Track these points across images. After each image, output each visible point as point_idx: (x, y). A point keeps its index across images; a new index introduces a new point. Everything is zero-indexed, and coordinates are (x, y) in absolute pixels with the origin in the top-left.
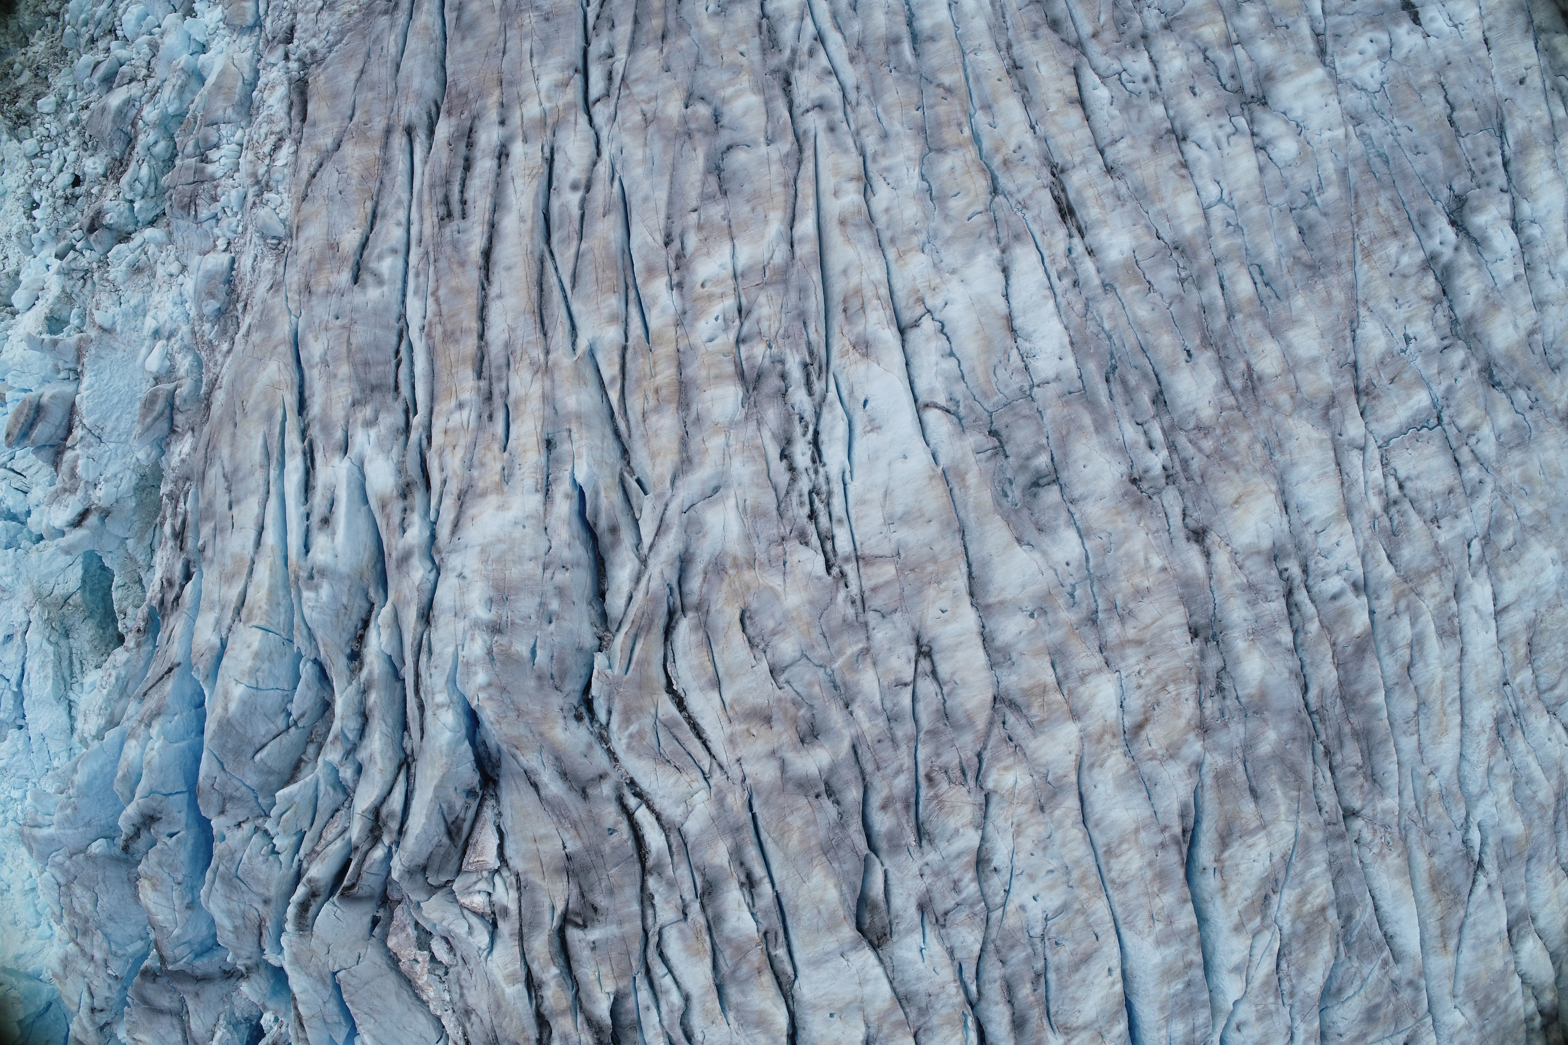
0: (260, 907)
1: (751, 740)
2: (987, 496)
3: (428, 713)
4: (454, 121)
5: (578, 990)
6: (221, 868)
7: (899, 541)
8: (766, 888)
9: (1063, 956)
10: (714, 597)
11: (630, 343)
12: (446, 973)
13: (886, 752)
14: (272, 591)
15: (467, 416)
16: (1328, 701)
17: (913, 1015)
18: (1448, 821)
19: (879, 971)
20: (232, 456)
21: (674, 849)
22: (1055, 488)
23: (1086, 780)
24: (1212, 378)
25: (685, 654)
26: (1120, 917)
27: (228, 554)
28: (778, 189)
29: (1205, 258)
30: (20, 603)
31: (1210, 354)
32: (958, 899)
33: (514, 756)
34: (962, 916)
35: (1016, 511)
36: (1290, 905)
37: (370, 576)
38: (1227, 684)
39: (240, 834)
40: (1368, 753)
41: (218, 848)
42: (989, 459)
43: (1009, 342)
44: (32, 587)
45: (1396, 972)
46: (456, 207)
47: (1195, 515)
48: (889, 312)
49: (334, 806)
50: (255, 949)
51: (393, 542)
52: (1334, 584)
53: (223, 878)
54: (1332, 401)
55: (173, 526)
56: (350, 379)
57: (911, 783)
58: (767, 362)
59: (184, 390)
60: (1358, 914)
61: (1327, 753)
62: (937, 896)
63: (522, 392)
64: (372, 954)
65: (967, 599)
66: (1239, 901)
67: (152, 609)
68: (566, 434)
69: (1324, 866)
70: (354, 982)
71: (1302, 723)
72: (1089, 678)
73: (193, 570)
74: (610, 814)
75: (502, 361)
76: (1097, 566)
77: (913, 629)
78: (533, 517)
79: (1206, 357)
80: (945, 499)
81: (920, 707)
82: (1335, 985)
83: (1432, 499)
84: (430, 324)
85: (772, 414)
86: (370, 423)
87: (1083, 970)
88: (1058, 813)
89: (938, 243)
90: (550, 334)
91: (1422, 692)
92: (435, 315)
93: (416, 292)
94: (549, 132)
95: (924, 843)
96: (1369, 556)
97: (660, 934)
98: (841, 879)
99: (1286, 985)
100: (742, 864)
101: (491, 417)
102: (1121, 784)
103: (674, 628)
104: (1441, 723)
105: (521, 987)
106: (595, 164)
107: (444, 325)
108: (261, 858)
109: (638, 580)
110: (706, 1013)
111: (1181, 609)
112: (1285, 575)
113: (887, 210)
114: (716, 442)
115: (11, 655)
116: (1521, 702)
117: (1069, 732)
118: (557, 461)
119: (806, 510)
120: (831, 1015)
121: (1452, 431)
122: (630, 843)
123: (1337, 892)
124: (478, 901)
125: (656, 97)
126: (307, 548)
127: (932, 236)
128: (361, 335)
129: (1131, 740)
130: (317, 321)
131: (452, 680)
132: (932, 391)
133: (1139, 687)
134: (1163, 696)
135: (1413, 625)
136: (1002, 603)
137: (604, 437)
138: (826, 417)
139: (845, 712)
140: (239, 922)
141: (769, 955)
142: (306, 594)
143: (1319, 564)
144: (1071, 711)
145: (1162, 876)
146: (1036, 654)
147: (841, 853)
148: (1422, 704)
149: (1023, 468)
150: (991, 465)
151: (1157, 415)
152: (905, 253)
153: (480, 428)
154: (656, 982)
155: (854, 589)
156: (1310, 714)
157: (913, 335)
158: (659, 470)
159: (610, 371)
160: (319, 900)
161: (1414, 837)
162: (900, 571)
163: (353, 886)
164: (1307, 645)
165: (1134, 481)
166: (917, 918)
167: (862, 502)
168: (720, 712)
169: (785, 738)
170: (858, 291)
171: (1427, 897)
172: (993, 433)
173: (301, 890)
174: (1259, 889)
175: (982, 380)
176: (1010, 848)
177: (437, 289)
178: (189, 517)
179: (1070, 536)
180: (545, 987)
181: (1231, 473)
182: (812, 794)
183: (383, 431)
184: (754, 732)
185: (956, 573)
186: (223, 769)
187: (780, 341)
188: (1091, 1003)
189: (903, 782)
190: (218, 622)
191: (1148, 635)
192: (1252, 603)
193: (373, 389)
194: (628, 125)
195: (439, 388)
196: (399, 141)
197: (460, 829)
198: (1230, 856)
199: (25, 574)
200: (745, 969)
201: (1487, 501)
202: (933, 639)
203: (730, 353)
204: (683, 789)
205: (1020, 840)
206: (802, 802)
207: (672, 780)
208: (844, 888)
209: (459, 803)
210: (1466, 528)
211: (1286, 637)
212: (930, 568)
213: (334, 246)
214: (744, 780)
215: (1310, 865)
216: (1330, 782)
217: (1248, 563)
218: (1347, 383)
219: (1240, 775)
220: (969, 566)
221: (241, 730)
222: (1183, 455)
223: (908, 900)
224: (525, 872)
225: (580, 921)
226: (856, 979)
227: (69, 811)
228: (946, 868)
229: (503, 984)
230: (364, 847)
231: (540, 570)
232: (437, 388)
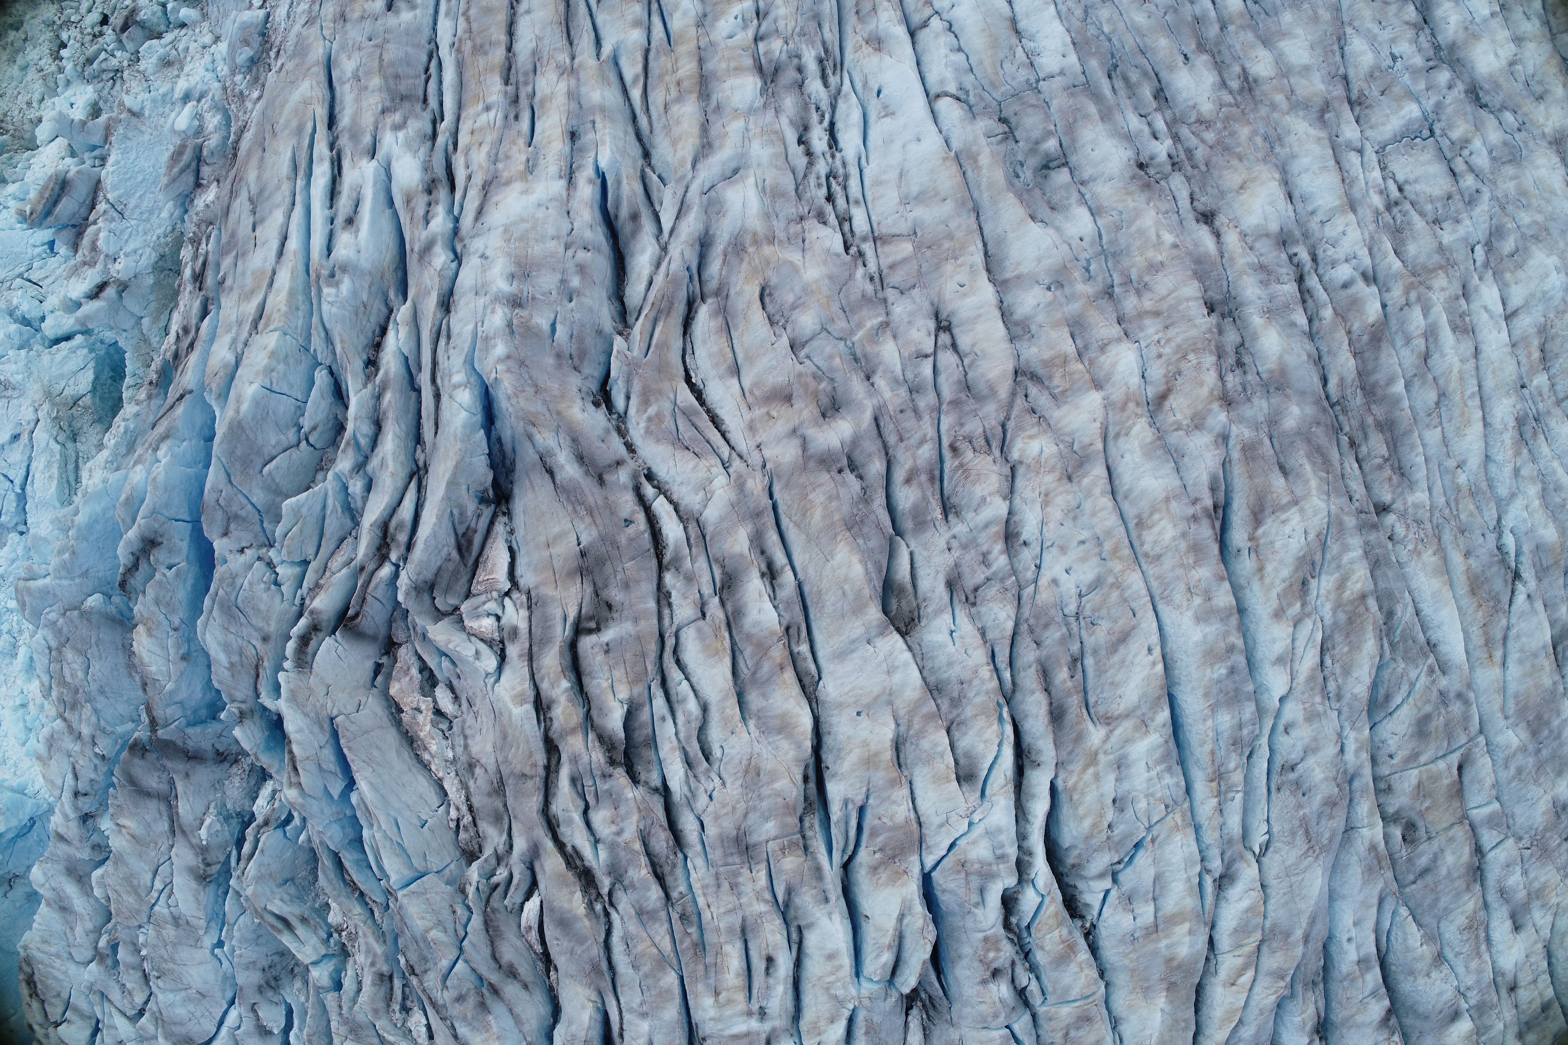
0: (259, 644)
1: (771, 423)
2: (999, 176)
3: (444, 398)
5: (589, 710)
6: (221, 592)
7: (915, 219)
8: (788, 577)
9: (1099, 636)
10: (733, 279)
11: (653, 45)
12: (450, 728)
13: (908, 422)
14: (292, 294)
15: (494, 117)
16: (1349, 391)
17: (945, 706)
18: (1480, 519)
19: (908, 655)
20: (259, 178)
21: (692, 541)
22: (1065, 170)
23: (1112, 450)
24: (1209, 78)
25: (704, 342)
26: (1157, 592)
27: (249, 273)
30: (29, 402)
31: (1205, 57)
32: (988, 573)
33: (530, 437)
34: (992, 591)
35: (1028, 191)
36: (1329, 592)
37: (391, 279)
38: (1246, 359)
39: (241, 559)
40: (1394, 445)
41: (219, 571)
42: (1000, 142)
43: (1014, 40)
44: (43, 386)
45: (1443, 682)
47: (1203, 199)
48: (899, 13)
49: (340, 534)
50: (251, 693)
51: (416, 233)
52: (1344, 272)
53: (222, 606)
54: (1326, 107)
55: (193, 270)
56: (380, 90)
57: (935, 454)
58: (784, 57)
59: (213, 141)
60: (1399, 609)
61: (1352, 444)
62: (965, 570)
63: (548, 91)
64: (373, 706)
65: (984, 275)
66: (1278, 582)
67: (166, 363)
68: (590, 125)
69: (1360, 552)
70: (353, 728)
71: (1324, 410)
72: (1109, 348)
73: (211, 307)
74: (627, 503)
75: (530, 67)
76: (1111, 242)
77: (932, 304)
78: (556, 200)
79: (1202, 61)
80: (959, 179)
81: (942, 379)
82: (1382, 692)
83: (1431, 202)
84: (460, 40)
85: (789, 103)
86: (398, 127)
87: (1122, 650)
88: (1086, 481)
90: (575, 42)
91: (1441, 382)
92: (465, 32)
93: (447, 14)
95: (951, 517)
96: (1375, 249)
97: (677, 636)
98: (866, 556)
99: (1332, 686)
100: (763, 552)
101: (516, 118)
102: (1148, 453)
103: (693, 319)
104: (1463, 414)
105: (529, 707)
107: (473, 40)
108: (262, 586)
109: (658, 265)
110: (725, 720)
111: (1196, 284)
112: (1295, 260)
114: (736, 126)
115: (16, 455)
116: (1541, 405)
117: (1093, 400)
118: (581, 150)
119: (824, 191)
120: (859, 714)
121: (1445, 143)
122: (647, 536)
123: (1375, 584)
124: (487, 624)
126: (329, 250)
128: (392, 52)
129: (1155, 411)
130: (351, 43)
131: (470, 362)
132: (942, 81)
133: (1160, 356)
134: (1183, 365)
135: (1425, 316)
136: (1018, 277)
137: (626, 133)
138: (841, 106)
139: (866, 383)
140: (235, 658)
141: (791, 653)
142: (326, 291)
143: (1327, 253)
144: (1093, 380)
145: (1196, 549)
146: (1055, 325)
147: (865, 530)
148: (1442, 395)
149: (1033, 151)
150: (1002, 148)
151: (1158, 109)
153: (506, 127)
154: (672, 692)
155: (872, 267)
156: (1332, 406)
157: (923, 36)
158: (680, 154)
159: (631, 69)
160: (321, 635)
161: (1447, 537)
162: (917, 248)
163: (357, 615)
164: (1322, 333)
165: (1141, 166)
166: (946, 597)
167: (878, 183)
168: (739, 400)
169: (806, 414)
171: (1467, 602)
172: (1003, 120)
173: (303, 622)
174: (1297, 569)
175: (990, 71)
176: (1040, 518)
177: (468, 9)
178: (211, 257)
179: (1082, 214)
180: (554, 706)
181: (1235, 162)
182: (835, 469)
183: (411, 133)
184: (774, 414)
185: (972, 248)
186: (230, 482)
187: (796, 38)
188: (1132, 685)
189: (926, 452)
190: (234, 341)
191: (1164, 306)
192: (1265, 284)
193: (402, 98)
195: (467, 96)
197: (470, 542)
198: (1264, 533)
199: (35, 374)
200: (766, 668)
201: (1486, 208)
202: (952, 313)
203: (748, 48)
204: (702, 474)
205: (1049, 509)
206: (825, 477)
207: (691, 465)
208: (869, 565)
209: (471, 506)
210: (1468, 233)
211: (1301, 320)
212: (947, 245)
214: (764, 466)
215: (1345, 548)
216: (1357, 472)
217: (1258, 245)
218: (1339, 91)
219: (1266, 448)
220: (985, 245)
221: (251, 436)
222: (1186, 145)
223: (935, 578)
224: (537, 587)
225: (593, 625)
226: (884, 667)
227: (66, 556)
228: (974, 539)
229: (511, 705)
230: (371, 567)
231: (562, 249)
232: (465, 97)
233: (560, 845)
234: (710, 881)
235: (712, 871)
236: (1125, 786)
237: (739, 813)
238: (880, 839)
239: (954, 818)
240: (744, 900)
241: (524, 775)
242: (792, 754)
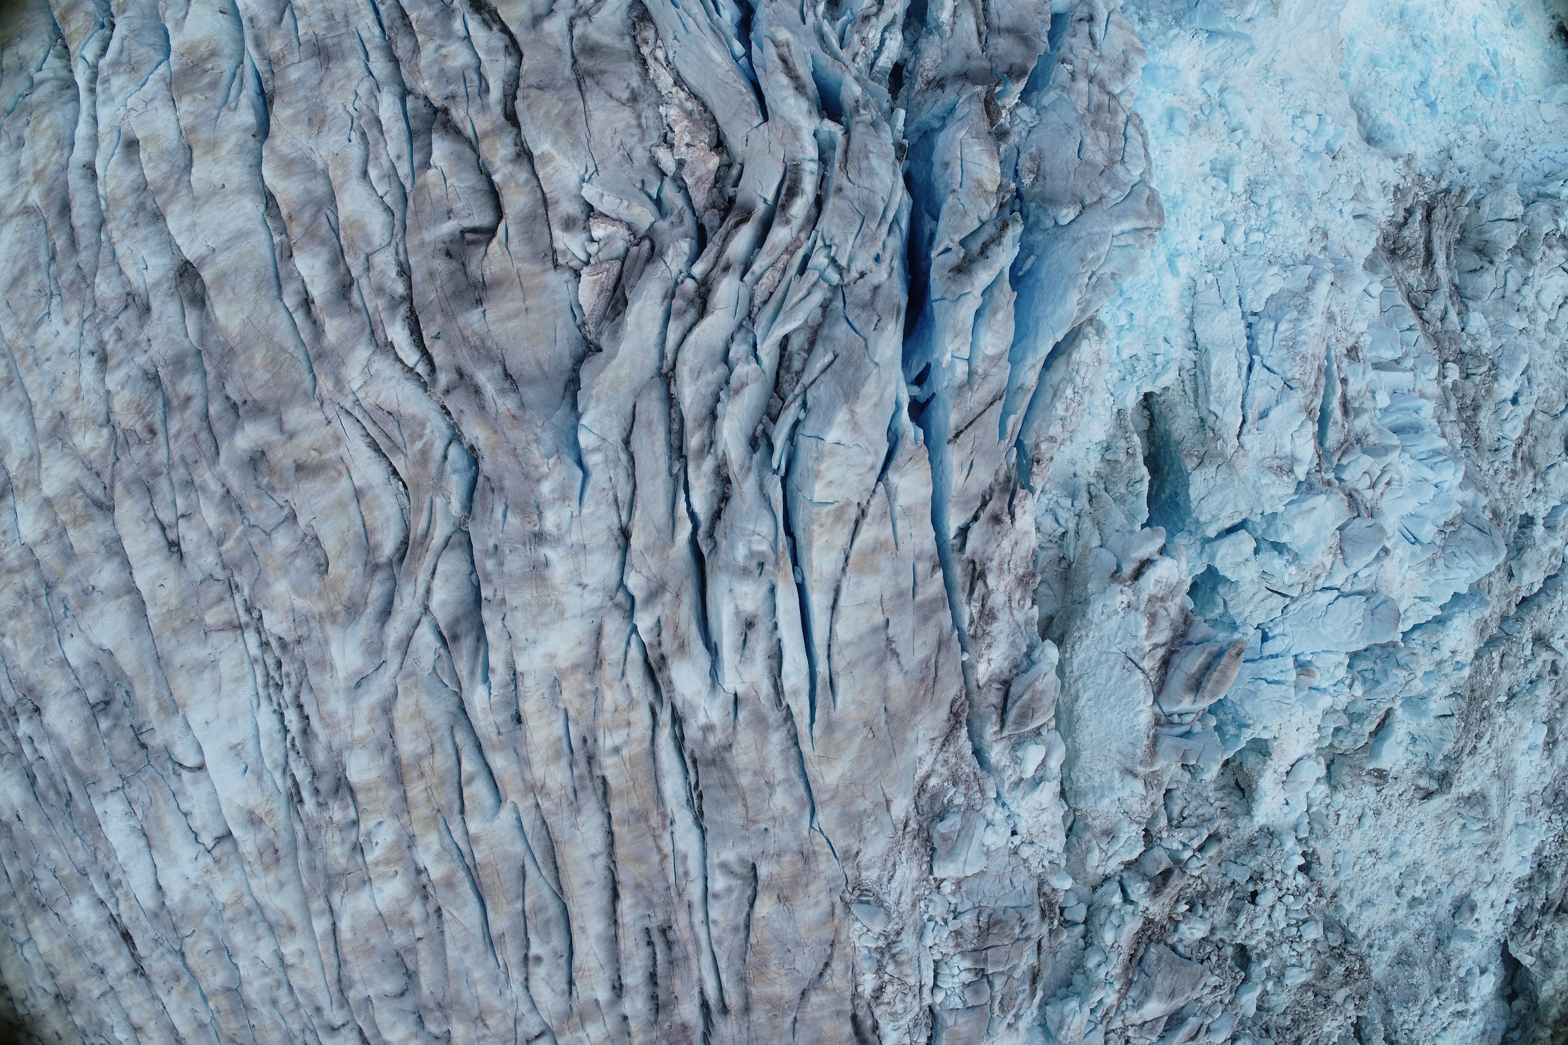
0: (846, 183)
1: (318, 445)
2: (139, 692)
4: (677, 1020)
6: (877, 225)
7: (206, 647)
8: (292, 302)
9: (34, 281)
10: (359, 581)
11: (459, 818)
12: (664, 136)
15: (607, 741)
17: (149, 202)
19: (179, 242)
20: (886, 679)
21: (380, 326)
22: (92, 701)
23: (32, 446)
25: (388, 520)
27: (888, 572)
28: (350, 958)
29: (22, 897)
32: (117, 323)
34: (113, 307)
39: (857, 267)
42: (143, 724)
43: (146, 827)
44: (1239, 475)
46: (657, 938)
48: (242, 853)
50: (853, 135)
51: (669, 611)
53: (876, 214)
56: (738, 771)
57: (169, 425)
58: (331, 803)
59: (990, 731)
62: (134, 323)
63: (552, 768)
64: (738, 145)
65: (145, 597)
67: (1026, 488)
68: (503, 730)
72: (42, 537)
74: (439, 354)
75: (581, 795)
76: (51, 635)
77: (185, 567)
78: (522, 650)
80: (173, 686)
81: (169, 495)
84: (664, 827)
85: (321, 757)
86: (708, 728)
87: (16, 271)
88: (49, 414)
89: (213, 910)
90: (539, 822)
92: (660, 836)
93: (685, 857)
94: (575, 1009)
95: (153, 370)
97: (391, 236)
98: (216, 326)
100: (315, 322)
101: (585, 740)
103: (400, 545)
105: (537, 153)
106: (527, 979)
107: (649, 826)
108: (836, 241)
110: (343, 164)
113: (258, 939)
114: (361, 730)
115: (1262, 396)
117: (50, 488)
118: (508, 704)
119: (284, 670)
120: (223, 186)
122: (422, 326)
124: (601, 231)
125: (478, 1039)
126: (771, 593)
127: (218, 917)
128: (735, 814)
130: (787, 826)
131: (587, 475)
132: (195, 782)
133: (4, 533)
136: (118, 597)
138: (279, 756)
139: (228, 487)
141: (286, 234)
142: (766, 547)
144: (52, 506)
146: (85, 554)
147: (219, 350)
149: (118, 717)
150: (141, 719)
151: (31, 766)
152: (236, 902)
153: (593, 730)
154: (393, 184)
155: (238, 599)
157: (218, 830)
158: (411, 701)
160: (778, 203)
162: (202, 620)
165: (37, 710)
166: (151, 298)
168: (351, 467)
169: (280, 453)
170: (267, 868)
172: (144, 746)
175: (159, 793)
176: (82, 377)
177: (662, 862)
179: (74, 659)
180: (510, 157)
182: (249, 404)
183: (692, 721)
184: (314, 454)
185: (157, 623)
186: (865, 340)
187: (323, 824)
189: (174, 426)
190: (892, 499)
193: (715, 761)
194: (499, 1016)
195: (646, 764)
196: (733, 1000)
200: (306, 217)
202: (168, 559)
203: (363, 812)
204: (372, 389)
205: (75, 386)
206: (258, 395)
207: (382, 397)
208: (214, 317)
209: (607, 338)
212: (177, 623)
213: (782, 899)
214: (322, 404)
220: (148, 627)
221: (839, 389)
223: (161, 313)
224: (544, 271)
225: (469, 236)
226: (198, 229)
227: (1090, 255)
228: (129, 352)
229: (553, 151)
230: (714, 273)
231: (507, 597)
232: (649, 764)
233: (505, 30)
234: (353, 19)
235: (352, 28)
236: (13, 158)
237: (327, 82)
238: (206, 80)
239: (140, 108)
240: (319, 6)
241: (540, 88)
242: (278, 142)
